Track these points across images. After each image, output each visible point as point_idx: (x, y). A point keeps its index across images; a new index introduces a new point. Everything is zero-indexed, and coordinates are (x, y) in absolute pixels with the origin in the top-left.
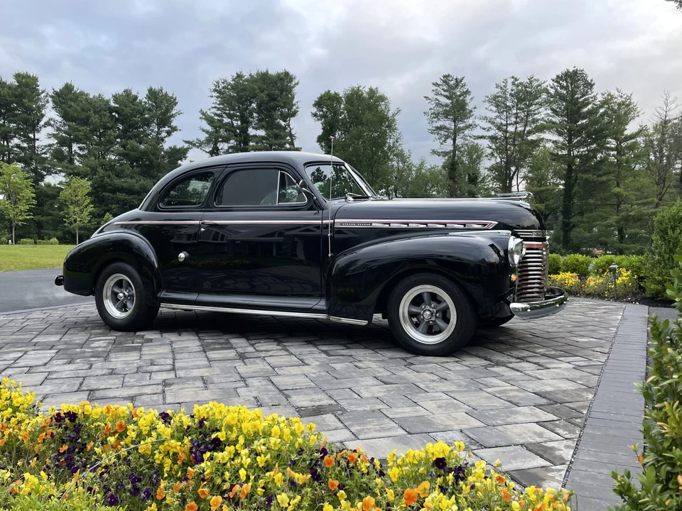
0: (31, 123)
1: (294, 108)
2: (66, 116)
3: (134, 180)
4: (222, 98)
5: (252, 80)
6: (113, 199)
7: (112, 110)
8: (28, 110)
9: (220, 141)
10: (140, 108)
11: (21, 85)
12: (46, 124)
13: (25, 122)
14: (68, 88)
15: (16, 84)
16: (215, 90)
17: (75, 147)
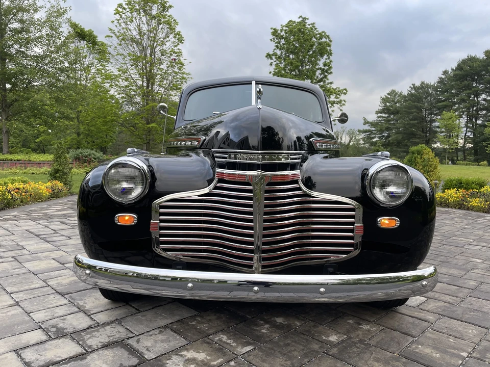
11: (489, 57)
15: (485, 58)
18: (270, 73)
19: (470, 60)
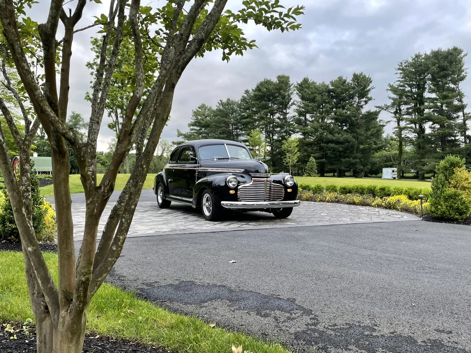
0: (284, 105)
1: (463, 73)
2: (303, 98)
3: (340, 135)
4: (404, 73)
5: (427, 58)
6: (327, 147)
7: (329, 91)
8: (284, 97)
9: (402, 104)
10: (347, 87)
11: (281, 82)
12: (292, 104)
13: (282, 103)
14: (306, 81)
15: (278, 82)
16: (399, 69)
17: (308, 116)
18: (91, 82)
19: (266, 83)
